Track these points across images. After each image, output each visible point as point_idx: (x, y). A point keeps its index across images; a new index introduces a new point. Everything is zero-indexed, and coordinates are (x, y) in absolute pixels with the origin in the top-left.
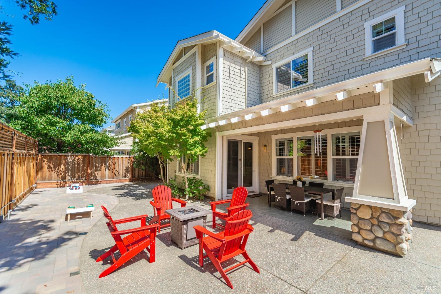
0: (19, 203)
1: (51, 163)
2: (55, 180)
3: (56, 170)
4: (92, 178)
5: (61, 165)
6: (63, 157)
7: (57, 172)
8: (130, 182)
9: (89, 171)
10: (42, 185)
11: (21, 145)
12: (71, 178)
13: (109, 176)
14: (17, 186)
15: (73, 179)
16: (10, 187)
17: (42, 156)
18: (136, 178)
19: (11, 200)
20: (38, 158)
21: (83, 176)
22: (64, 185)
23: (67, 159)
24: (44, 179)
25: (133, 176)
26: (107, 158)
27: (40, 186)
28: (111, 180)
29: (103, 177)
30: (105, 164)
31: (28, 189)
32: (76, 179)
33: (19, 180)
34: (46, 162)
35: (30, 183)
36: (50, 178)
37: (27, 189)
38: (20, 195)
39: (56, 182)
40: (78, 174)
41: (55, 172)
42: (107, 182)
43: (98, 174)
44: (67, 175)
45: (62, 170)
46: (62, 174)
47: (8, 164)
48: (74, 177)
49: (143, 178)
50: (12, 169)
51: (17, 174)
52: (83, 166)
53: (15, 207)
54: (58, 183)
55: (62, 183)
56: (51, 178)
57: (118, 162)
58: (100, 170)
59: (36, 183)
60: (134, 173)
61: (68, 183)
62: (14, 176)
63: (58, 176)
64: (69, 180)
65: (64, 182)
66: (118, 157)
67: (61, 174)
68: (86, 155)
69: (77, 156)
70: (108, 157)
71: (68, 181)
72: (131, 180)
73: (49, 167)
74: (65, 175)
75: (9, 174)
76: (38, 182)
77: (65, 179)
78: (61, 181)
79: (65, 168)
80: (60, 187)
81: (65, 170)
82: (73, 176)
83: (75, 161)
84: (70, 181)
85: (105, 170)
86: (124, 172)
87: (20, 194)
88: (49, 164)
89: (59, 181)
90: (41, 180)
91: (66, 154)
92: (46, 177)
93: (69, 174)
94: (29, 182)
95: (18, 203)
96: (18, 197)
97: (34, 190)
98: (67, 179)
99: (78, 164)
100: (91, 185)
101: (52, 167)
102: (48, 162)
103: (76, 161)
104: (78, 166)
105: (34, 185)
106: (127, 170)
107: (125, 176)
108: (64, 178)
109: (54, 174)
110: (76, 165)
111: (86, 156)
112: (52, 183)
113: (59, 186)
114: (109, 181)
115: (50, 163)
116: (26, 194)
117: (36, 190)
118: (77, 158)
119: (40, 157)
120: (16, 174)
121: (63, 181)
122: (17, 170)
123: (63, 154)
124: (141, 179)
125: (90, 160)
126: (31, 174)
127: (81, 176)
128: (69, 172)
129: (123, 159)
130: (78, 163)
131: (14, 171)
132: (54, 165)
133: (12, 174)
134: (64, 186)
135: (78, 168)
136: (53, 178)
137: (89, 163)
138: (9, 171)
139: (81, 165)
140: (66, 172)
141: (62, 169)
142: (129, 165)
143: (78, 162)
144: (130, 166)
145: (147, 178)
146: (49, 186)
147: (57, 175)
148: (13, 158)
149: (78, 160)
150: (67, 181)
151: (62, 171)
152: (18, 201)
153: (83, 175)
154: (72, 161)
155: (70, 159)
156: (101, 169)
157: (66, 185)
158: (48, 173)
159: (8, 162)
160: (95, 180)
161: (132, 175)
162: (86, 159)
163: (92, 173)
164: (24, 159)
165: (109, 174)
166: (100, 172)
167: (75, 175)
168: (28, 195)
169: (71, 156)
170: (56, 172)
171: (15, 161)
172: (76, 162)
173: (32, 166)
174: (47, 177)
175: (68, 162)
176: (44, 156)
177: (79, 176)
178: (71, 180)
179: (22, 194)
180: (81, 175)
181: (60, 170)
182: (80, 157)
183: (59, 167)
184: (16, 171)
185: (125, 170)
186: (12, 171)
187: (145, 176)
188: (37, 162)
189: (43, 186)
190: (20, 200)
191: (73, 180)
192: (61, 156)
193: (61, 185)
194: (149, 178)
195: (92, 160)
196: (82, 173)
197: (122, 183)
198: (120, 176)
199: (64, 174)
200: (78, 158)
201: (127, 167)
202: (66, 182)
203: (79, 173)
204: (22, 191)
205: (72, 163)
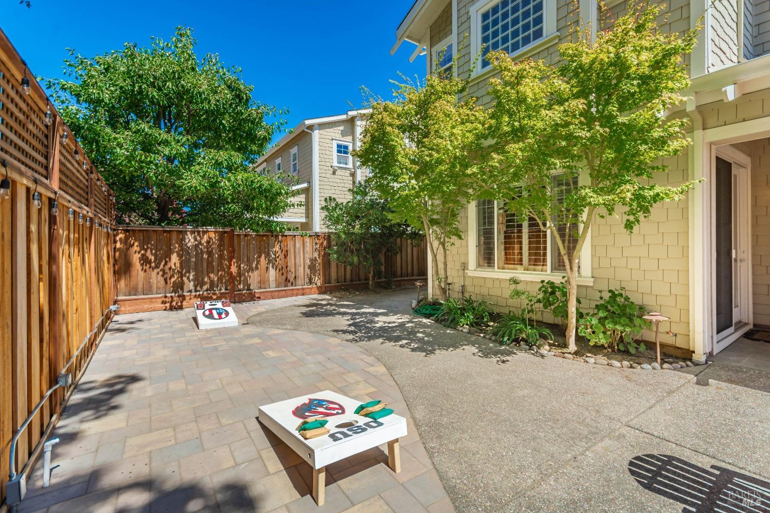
0: (83, 370)
1: (149, 250)
2: (159, 292)
3: (161, 267)
4: (241, 286)
5: (172, 256)
6: (174, 235)
7: (163, 271)
8: (320, 293)
9: (234, 269)
10: (130, 306)
11: (78, 186)
12: (196, 286)
13: (276, 280)
14: (72, 318)
15: (198, 288)
16: (46, 328)
17: (128, 234)
18: (334, 283)
19: (53, 379)
20: (118, 238)
21: (221, 283)
22: (179, 304)
23: (183, 239)
24: (133, 291)
25: (327, 280)
26: (270, 237)
27: (125, 307)
28: (281, 290)
29: (263, 283)
30: (268, 255)
31: (101, 320)
32: (205, 288)
33: (77, 297)
34: (136, 248)
35: (104, 303)
36: (148, 290)
37: (98, 321)
38: (82, 346)
39: (161, 297)
40: (209, 277)
41: (158, 273)
42: (273, 295)
43: (254, 278)
44: (185, 279)
45: (173, 267)
46: (176, 277)
47: (34, 236)
48: (202, 284)
49: (346, 285)
50: (53, 259)
51: (71, 278)
52: (221, 257)
53: (69, 393)
54: (167, 300)
55: (175, 299)
56: (151, 287)
57: (295, 246)
58: (257, 268)
59: (115, 302)
60: (327, 273)
61: (188, 298)
62: (60, 286)
63: (166, 283)
64: (190, 291)
65: (179, 296)
66: (295, 236)
67: (172, 276)
68: (226, 230)
69: (204, 232)
70: (272, 236)
71: (189, 293)
72: (323, 289)
73: (145, 260)
74: (182, 279)
75: (40, 280)
76: (120, 298)
77: (182, 289)
78: (173, 294)
79: (181, 264)
80: (172, 308)
81: (182, 267)
82: (199, 283)
83: (202, 244)
84: (194, 294)
85: (267, 268)
86: (308, 271)
87: (81, 342)
88: (143, 252)
89: (168, 295)
90: (127, 294)
91: (181, 228)
92: (137, 284)
93: (191, 277)
94: (102, 301)
95: (78, 372)
96: (76, 353)
97: (113, 317)
98: (186, 289)
99: (210, 253)
100: (239, 302)
101: (151, 260)
102: (142, 248)
103: (205, 244)
104: (208, 257)
105: (113, 308)
106: (312, 267)
107: (310, 282)
108: (179, 286)
109: (156, 278)
110: (205, 256)
111: (225, 232)
112: (153, 300)
113: (168, 305)
114: (277, 293)
115: (146, 251)
116: (96, 335)
117: (116, 318)
118: (206, 238)
119: (121, 236)
120: (67, 279)
121: (177, 294)
122: (69, 265)
123: (174, 228)
124: (344, 285)
125: (236, 242)
126: (105, 279)
127: (216, 282)
128: (190, 273)
129: (303, 241)
130: (210, 249)
131: (58, 268)
132: (156, 255)
133: (55, 279)
134: (181, 308)
135: (209, 263)
136: (154, 287)
137: (234, 251)
138: (40, 267)
139: (217, 256)
140: (184, 271)
141: (175, 264)
142: (316, 255)
143: (208, 249)
144: (319, 258)
145: (355, 285)
146: (146, 306)
147: (162, 279)
148: (55, 217)
149: (208, 242)
150: (185, 294)
151: (174, 270)
152: (78, 366)
153: (220, 279)
154: (196, 246)
155: (190, 240)
156: (259, 266)
157: (184, 303)
158: (142, 274)
159: (34, 228)
160: (248, 292)
161: (324, 276)
162: (226, 241)
163: (240, 274)
164: (88, 231)
165: (276, 277)
166: (256, 273)
167: (203, 279)
168: (100, 336)
169: (192, 232)
170: (161, 273)
171: (61, 231)
172: (204, 248)
173: (105, 258)
174: (140, 286)
175: (187, 247)
176: (131, 233)
177: (212, 283)
178: (196, 291)
179: (86, 340)
180: (216, 279)
181: (170, 269)
182: (212, 235)
183: (167, 259)
184: (67, 267)
185: (310, 267)
186: (54, 268)
187: (352, 281)
188: (115, 248)
189: (133, 308)
190: (83, 361)
191: (199, 291)
192: (169, 232)
193: (174, 303)
194: (359, 285)
195: (239, 242)
196: (220, 273)
197: (305, 297)
198: (299, 281)
199: (178, 278)
200: (210, 238)
201: (313, 260)
202: (184, 296)
203: (212, 275)
204: (86, 329)
205: (196, 249)
